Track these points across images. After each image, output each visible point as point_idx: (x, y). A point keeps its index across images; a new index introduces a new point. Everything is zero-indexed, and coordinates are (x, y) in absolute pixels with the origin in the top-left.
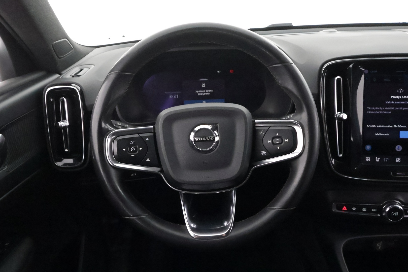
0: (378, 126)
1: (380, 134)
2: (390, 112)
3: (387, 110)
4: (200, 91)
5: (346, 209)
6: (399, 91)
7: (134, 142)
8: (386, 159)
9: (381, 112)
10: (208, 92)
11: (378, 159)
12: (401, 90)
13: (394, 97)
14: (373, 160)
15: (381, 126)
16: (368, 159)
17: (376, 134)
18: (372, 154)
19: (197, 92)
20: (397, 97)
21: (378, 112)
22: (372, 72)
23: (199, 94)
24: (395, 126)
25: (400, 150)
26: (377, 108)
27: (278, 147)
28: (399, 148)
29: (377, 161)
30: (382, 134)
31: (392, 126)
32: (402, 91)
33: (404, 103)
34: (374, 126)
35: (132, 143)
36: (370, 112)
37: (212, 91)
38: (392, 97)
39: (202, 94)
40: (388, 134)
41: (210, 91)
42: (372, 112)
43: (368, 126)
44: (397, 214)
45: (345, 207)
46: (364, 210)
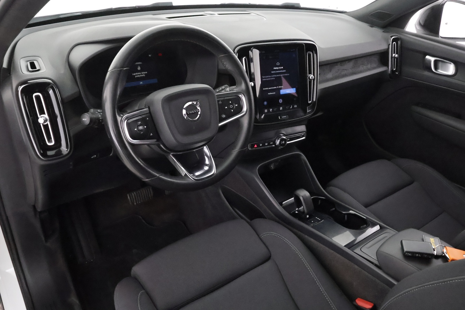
0: (269, 88)
1: (271, 93)
3: (273, 77)
4: (137, 74)
5: (256, 146)
6: (277, 64)
7: (140, 122)
8: (275, 109)
9: (269, 79)
10: (144, 74)
11: (271, 110)
14: (269, 111)
16: (266, 111)
17: (269, 94)
18: (268, 107)
19: (134, 74)
20: (277, 68)
21: (268, 79)
22: (262, 52)
23: (136, 77)
24: (278, 87)
25: (281, 102)
26: (267, 77)
27: (232, 111)
29: (271, 111)
31: (276, 88)
32: (279, 64)
33: (280, 71)
34: (267, 89)
35: (139, 123)
36: (264, 80)
37: (147, 73)
38: (274, 68)
39: (139, 76)
40: (275, 93)
43: (264, 89)
44: (283, 142)
45: (256, 145)
46: (266, 144)
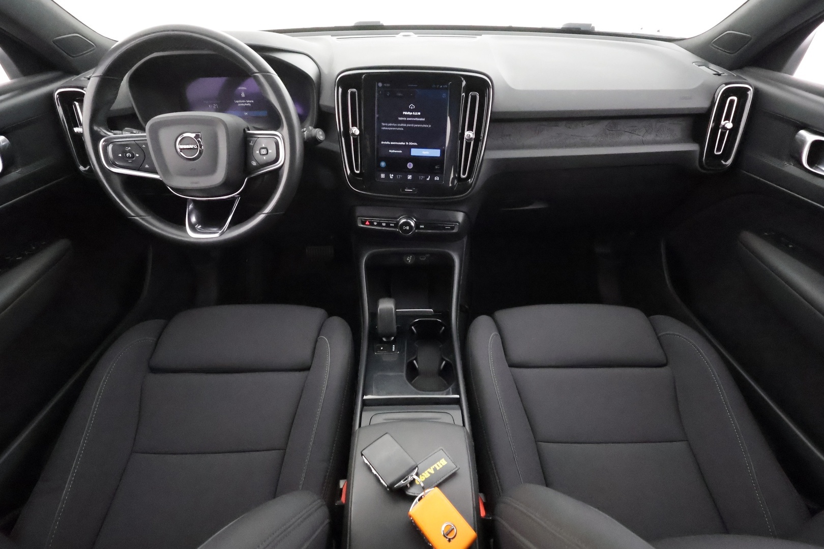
0: (391, 143)
1: (393, 151)
2: (402, 129)
3: (400, 127)
4: (240, 101)
5: (369, 224)
7: (130, 148)
8: (399, 176)
9: (394, 129)
10: (249, 103)
11: (391, 176)
12: (412, 106)
13: (405, 113)
14: (387, 176)
15: (394, 143)
16: (383, 176)
17: (390, 151)
18: (387, 170)
19: (237, 102)
20: (409, 113)
21: (392, 129)
22: (385, 85)
23: (239, 105)
24: (407, 143)
25: (411, 168)
26: (390, 125)
27: (265, 158)
28: (410, 166)
29: (391, 177)
30: (395, 151)
31: (404, 144)
33: (415, 119)
34: (388, 143)
35: (127, 149)
36: (384, 128)
37: (253, 101)
39: (242, 105)
40: (401, 152)
41: (250, 101)
42: (386, 128)
43: (382, 143)
44: (408, 228)
45: (367, 222)
46: (384, 224)
